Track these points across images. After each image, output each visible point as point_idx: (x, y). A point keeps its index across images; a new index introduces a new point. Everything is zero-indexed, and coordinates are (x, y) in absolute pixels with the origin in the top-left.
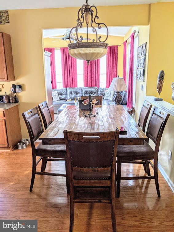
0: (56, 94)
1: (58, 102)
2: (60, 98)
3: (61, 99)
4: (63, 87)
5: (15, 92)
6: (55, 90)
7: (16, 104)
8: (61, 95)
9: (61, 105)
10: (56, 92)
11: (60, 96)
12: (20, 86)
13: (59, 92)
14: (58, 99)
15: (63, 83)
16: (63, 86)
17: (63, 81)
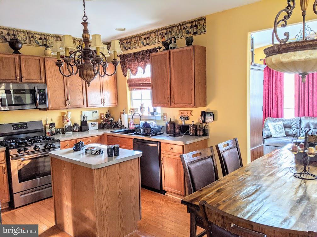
0: (280, 127)
1: (283, 139)
2: (286, 133)
3: (288, 135)
4: (295, 116)
5: (204, 121)
6: (280, 120)
7: (205, 138)
8: (290, 127)
9: (285, 144)
10: (281, 123)
11: (287, 130)
12: (212, 114)
13: (286, 123)
14: (284, 134)
15: (295, 109)
16: (295, 114)
17: (295, 107)
